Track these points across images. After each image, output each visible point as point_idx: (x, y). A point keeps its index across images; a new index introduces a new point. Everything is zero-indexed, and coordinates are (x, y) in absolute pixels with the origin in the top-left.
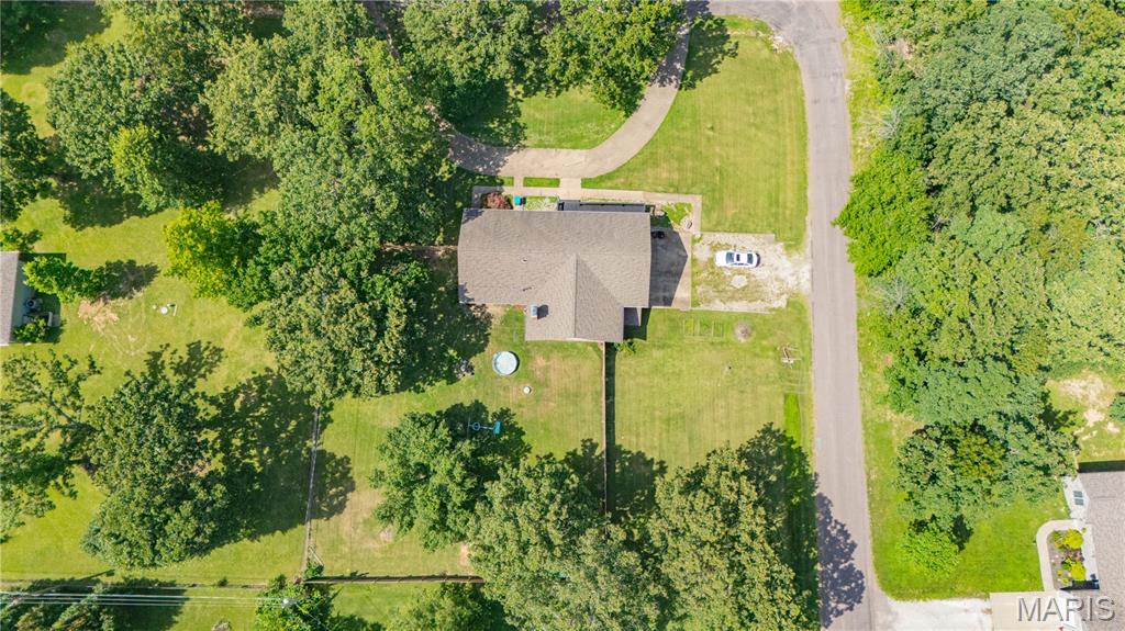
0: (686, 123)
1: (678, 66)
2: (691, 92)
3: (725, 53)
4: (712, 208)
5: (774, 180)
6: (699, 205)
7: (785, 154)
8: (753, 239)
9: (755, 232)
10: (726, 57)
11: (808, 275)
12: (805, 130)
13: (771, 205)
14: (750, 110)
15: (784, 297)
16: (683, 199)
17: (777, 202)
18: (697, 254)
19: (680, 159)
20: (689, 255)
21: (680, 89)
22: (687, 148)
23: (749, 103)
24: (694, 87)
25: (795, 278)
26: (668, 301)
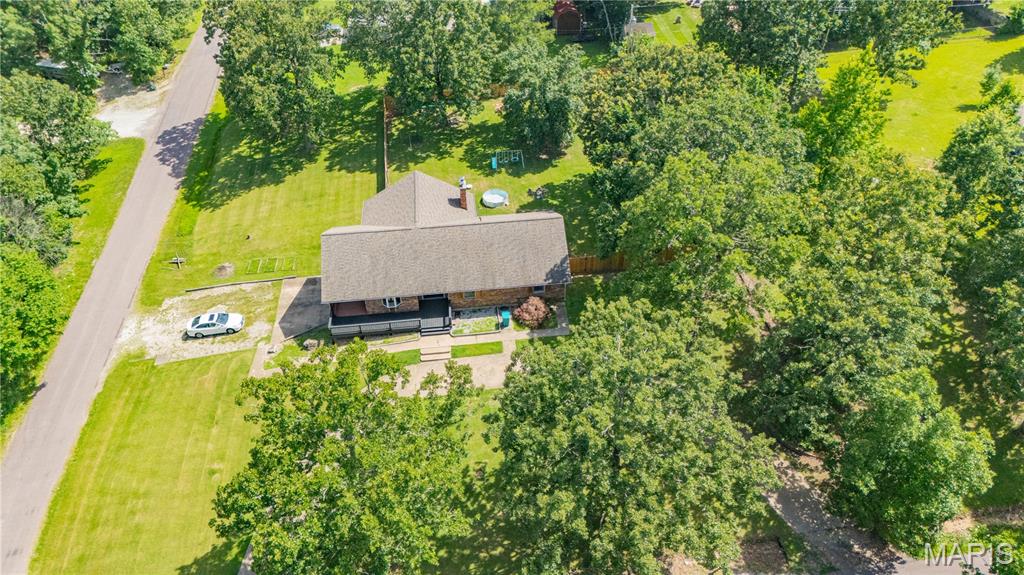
5: (133, 427)
6: (253, 370)
7: (101, 465)
8: (186, 355)
9: (181, 363)
11: (125, 332)
12: (55, 502)
13: (149, 396)
14: (138, 518)
15: (163, 308)
18: (267, 326)
20: (277, 324)
23: (138, 529)
25: (142, 327)
26: (310, 283)
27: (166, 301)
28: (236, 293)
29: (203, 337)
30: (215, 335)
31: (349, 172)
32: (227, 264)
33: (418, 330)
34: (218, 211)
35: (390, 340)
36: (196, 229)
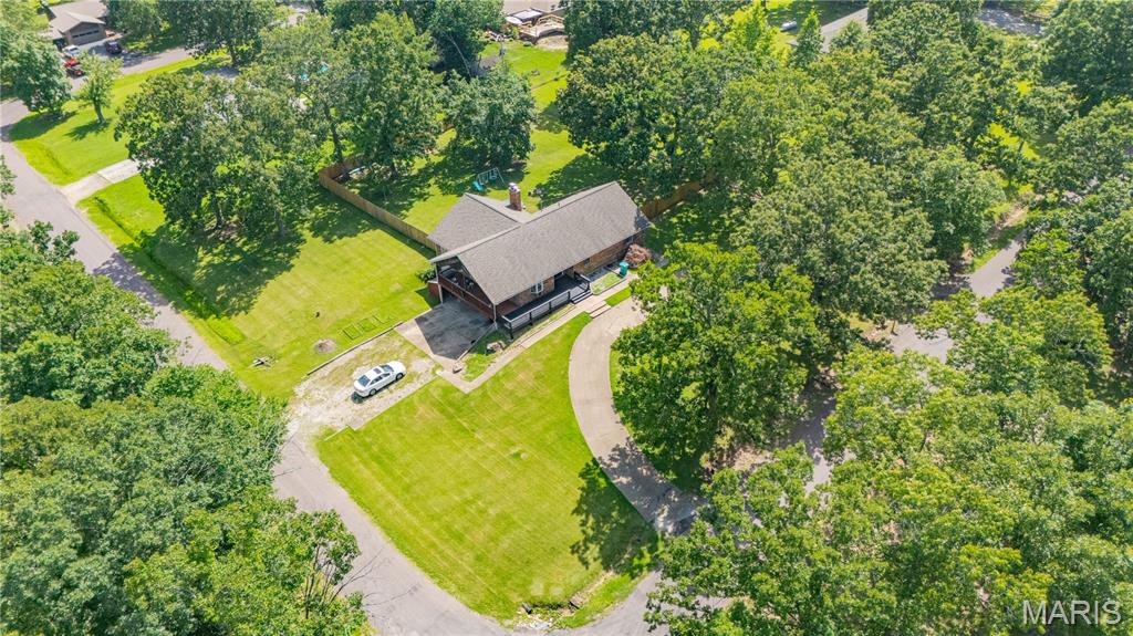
0: (551, 436)
1: (624, 480)
2: (581, 467)
3: (589, 540)
4: (444, 396)
5: (398, 472)
6: (461, 388)
7: (406, 506)
8: (376, 410)
9: (380, 417)
10: (582, 537)
12: (401, 548)
13: (382, 450)
14: (492, 511)
15: (301, 395)
16: (483, 378)
17: (378, 459)
18: (425, 361)
19: (519, 402)
20: (433, 356)
21: (594, 460)
22: (525, 417)
23: (503, 516)
24: (582, 475)
25: (301, 415)
26: (420, 321)
27: (296, 390)
28: (361, 355)
29: (377, 392)
30: (386, 387)
31: (351, 236)
32: (321, 341)
33: (570, 301)
34: (254, 311)
35: (554, 316)
36: (246, 333)
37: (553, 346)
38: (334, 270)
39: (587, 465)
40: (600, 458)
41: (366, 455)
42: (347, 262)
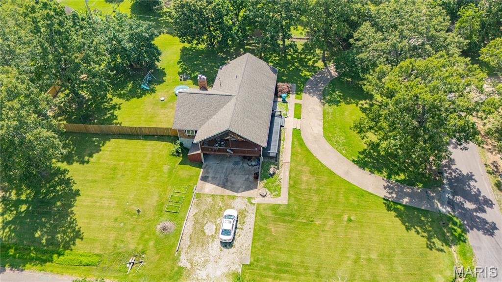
0: (353, 200)
1: (406, 200)
2: (384, 209)
3: (429, 238)
5: (302, 270)
6: (279, 202)
8: (247, 245)
9: (253, 247)
10: (425, 239)
13: (278, 264)
14: (374, 256)
15: (189, 266)
16: (285, 191)
18: (238, 200)
19: (319, 191)
20: (239, 195)
21: (384, 199)
22: (330, 198)
23: (382, 255)
24: (389, 210)
25: (205, 277)
26: (204, 179)
27: (181, 264)
32: (160, 226)
33: (281, 126)
36: (97, 252)
37: (301, 154)
38: (113, 178)
39: (385, 203)
40: (385, 196)
41: (272, 274)
42: (115, 169)
